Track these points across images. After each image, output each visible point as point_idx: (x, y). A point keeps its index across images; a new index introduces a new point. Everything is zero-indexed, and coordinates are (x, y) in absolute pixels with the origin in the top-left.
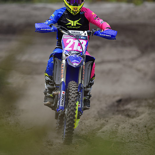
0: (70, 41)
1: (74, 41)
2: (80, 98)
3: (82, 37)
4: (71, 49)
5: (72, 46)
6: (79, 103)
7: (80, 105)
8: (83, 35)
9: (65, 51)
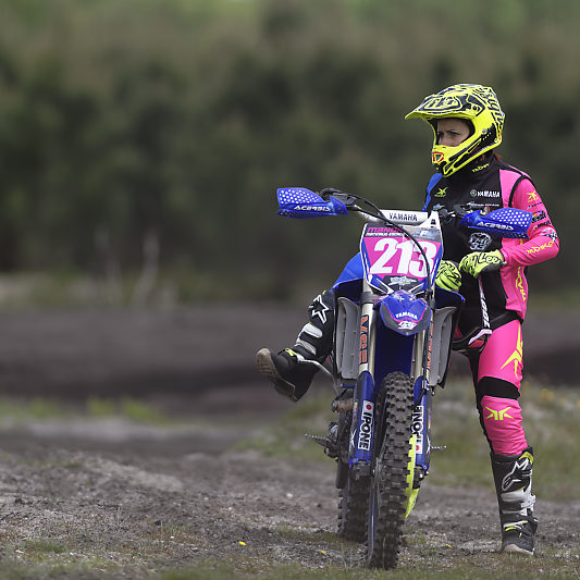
0: (387, 246)
1: (399, 246)
2: (419, 424)
3: (423, 233)
4: (389, 270)
5: (394, 261)
6: (418, 441)
7: (421, 445)
8: (427, 224)
9: (370, 277)
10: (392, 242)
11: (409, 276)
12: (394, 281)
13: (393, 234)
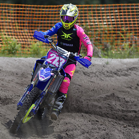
0: (53, 56)
1: (56, 57)
2: (38, 102)
3: (63, 56)
4: (51, 62)
5: (53, 60)
6: (35, 106)
7: (36, 107)
8: (66, 55)
9: (46, 61)
10: (55, 55)
11: (55, 65)
12: (51, 65)
13: (56, 54)
